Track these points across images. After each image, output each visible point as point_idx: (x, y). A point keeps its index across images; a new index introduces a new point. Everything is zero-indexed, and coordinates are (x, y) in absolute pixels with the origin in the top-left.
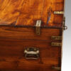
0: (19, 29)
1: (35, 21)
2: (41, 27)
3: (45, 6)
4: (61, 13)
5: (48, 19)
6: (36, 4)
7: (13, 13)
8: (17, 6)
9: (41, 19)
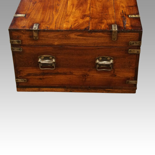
0: (93, 34)
1: (110, 25)
2: (118, 32)
3: (116, 10)
4: (137, 16)
5: (124, 23)
6: (105, 8)
7: (83, 18)
8: (84, 11)
9: (115, 23)
